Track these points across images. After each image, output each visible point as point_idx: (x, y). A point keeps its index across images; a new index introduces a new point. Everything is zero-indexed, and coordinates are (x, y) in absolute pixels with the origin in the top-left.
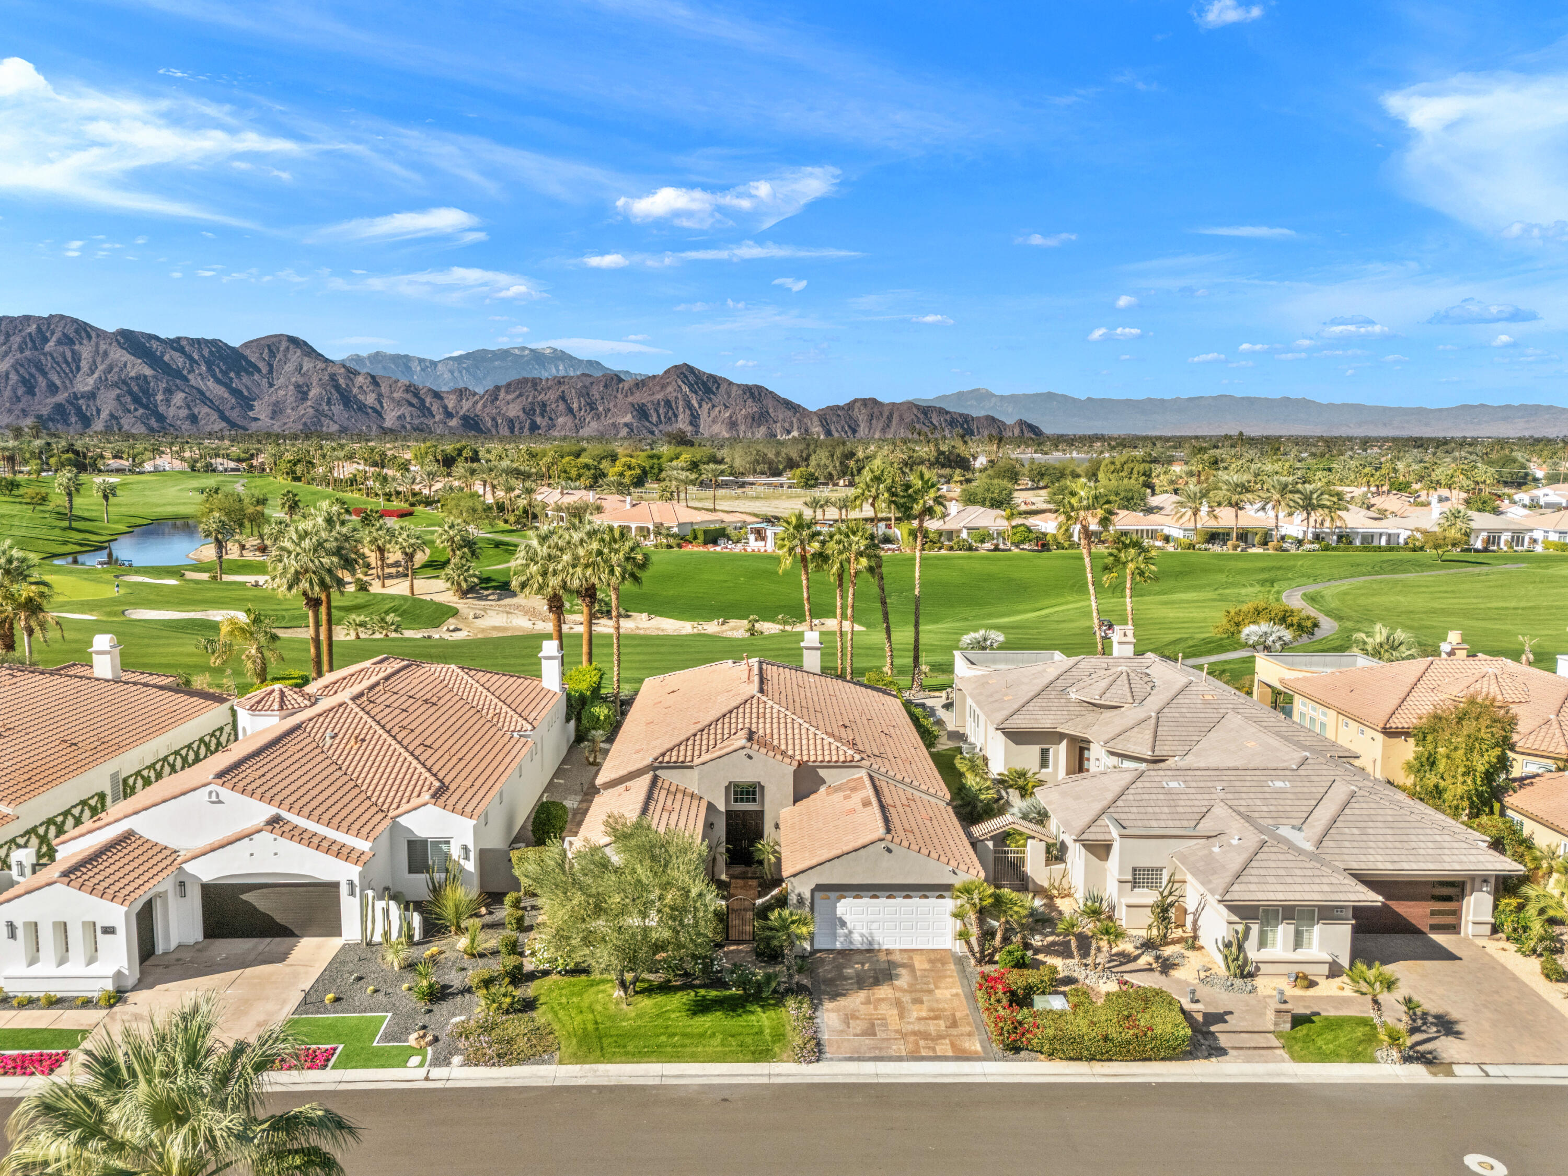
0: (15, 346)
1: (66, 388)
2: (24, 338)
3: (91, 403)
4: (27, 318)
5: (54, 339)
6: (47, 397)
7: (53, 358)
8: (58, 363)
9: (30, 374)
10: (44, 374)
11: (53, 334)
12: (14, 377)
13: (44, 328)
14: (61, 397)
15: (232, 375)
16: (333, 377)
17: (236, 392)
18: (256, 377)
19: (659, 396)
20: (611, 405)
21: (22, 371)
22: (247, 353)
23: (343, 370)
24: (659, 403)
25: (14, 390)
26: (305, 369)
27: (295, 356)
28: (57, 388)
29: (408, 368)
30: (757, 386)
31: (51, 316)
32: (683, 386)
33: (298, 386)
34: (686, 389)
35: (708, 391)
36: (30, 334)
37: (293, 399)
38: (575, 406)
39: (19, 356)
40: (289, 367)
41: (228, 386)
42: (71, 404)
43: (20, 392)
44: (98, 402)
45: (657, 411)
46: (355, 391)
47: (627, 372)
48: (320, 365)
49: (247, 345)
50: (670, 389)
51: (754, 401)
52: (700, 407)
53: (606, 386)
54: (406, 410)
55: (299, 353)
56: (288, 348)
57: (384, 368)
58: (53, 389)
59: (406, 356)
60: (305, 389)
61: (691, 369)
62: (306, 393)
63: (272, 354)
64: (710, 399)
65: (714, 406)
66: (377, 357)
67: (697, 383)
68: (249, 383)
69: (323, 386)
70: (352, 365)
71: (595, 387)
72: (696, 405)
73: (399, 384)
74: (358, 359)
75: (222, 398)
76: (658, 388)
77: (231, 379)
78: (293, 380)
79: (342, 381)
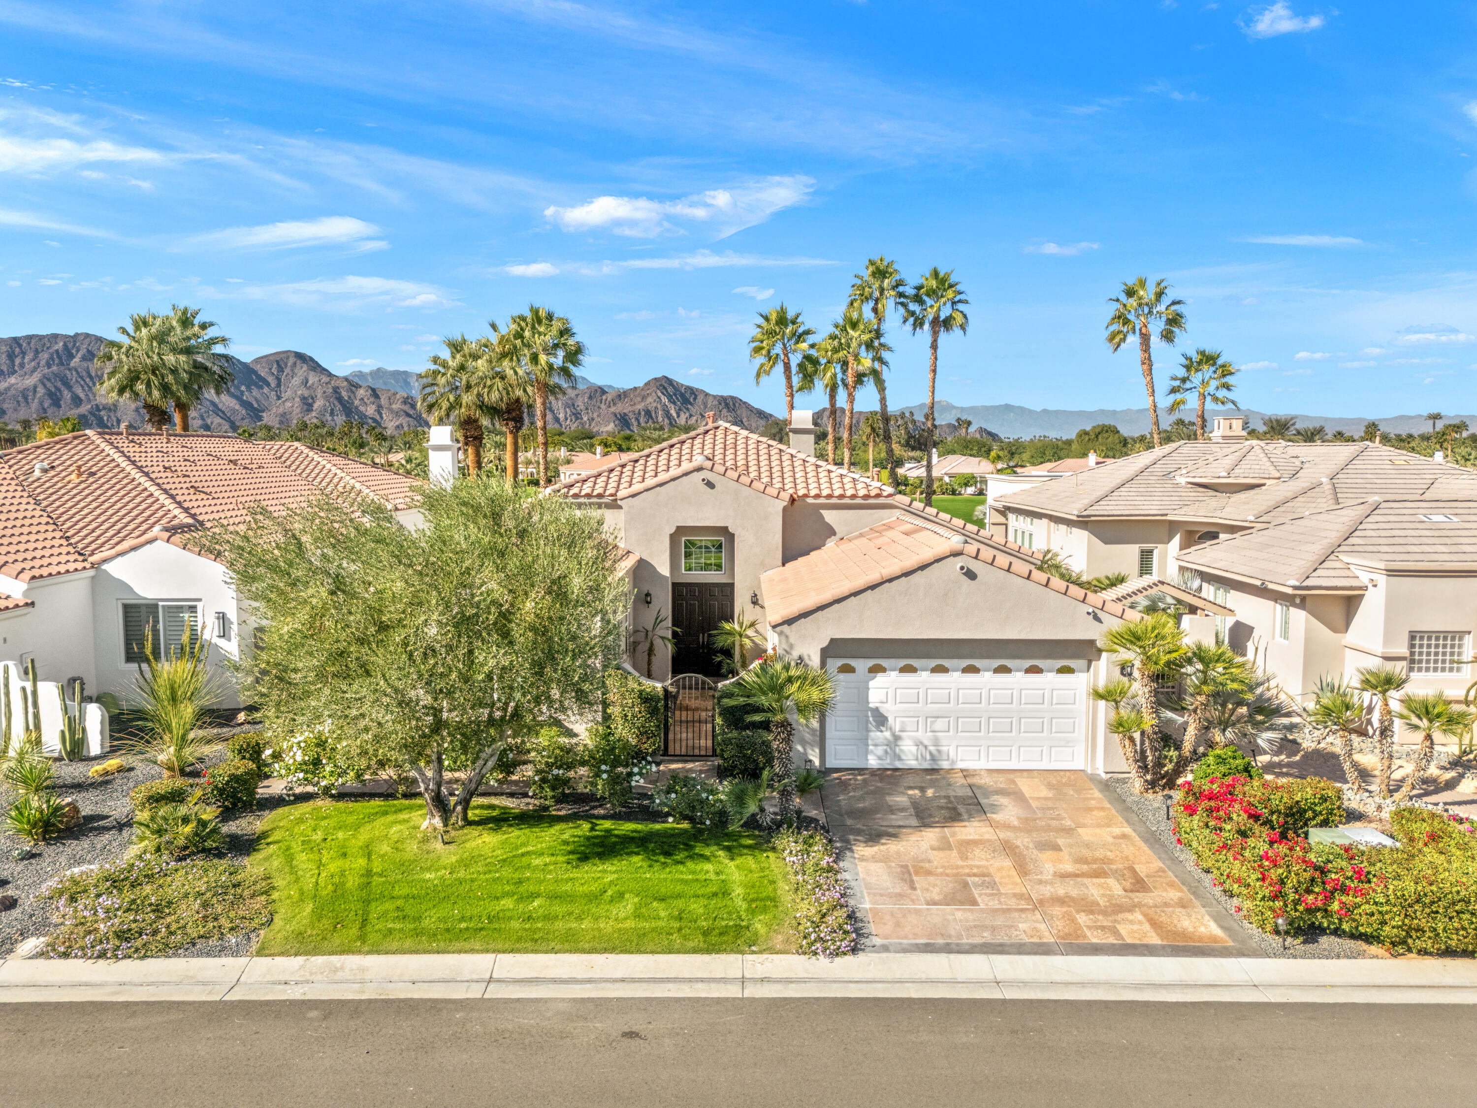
0: (43, 363)
1: (89, 400)
2: (52, 355)
3: (112, 414)
4: (55, 336)
5: (79, 355)
6: (71, 409)
7: (78, 373)
8: (82, 378)
9: (55, 387)
10: (69, 387)
11: (78, 351)
12: (41, 391)
13: (70, 345)
14: (84, 409)
15: (243, 388)
16: (336, 390)
17: (246, 404)
18: (266, 390)
19: (640, 406)
20: (595, 415)
21: (49, 385)
22: (258, 368)
23: (345, 383)
24: (639, 413)
25: (41, 403)
26: (310, 382)
27: (302, 371)
28: (81, 400)
29: (407, 384)
30: (732, 397)
31: (77, 335)
32: (662, 397)
33: (303, 399)
34: (665, 400)
35: (686, 401)
36: (57, 351)
37: (298, 410)
38: (561, 416)
39: (46, 371)
40: (296, 381)
41: (239, 398)
42: (94, 415)
43: (46, 404)
44: (119, 414)
45: (637, 420)
46: (357, 402)
47: (610, 386)
48: (325, 379)
49: (257, 361)
50: (650, 400)
51: (729, 411)
52: (678, 416)
53: (590, 398)
54: (403, 420)
55: (305, 367)
56: (295, 363)
57: (385, 383)
58: (77, 401)
59: (405, 373)
60: (310, 401)
61: (670, 381)
62: (311, 405)
63: (281, 369)
64: (688, 409)
65: (691, 416)
66: (378, 373)
67: (675, 395)
68: (259, 396)
69: (327, 398)
70: (356, 380)
71: (580, 399)
72: (675, 415)
73: (398, 397)
74: (361, 375)
75: (234, 411)
76: (639, 399)
77: (242, 393)
78: (299, 392)
79: (344, 394)
